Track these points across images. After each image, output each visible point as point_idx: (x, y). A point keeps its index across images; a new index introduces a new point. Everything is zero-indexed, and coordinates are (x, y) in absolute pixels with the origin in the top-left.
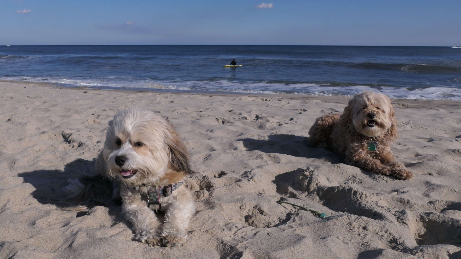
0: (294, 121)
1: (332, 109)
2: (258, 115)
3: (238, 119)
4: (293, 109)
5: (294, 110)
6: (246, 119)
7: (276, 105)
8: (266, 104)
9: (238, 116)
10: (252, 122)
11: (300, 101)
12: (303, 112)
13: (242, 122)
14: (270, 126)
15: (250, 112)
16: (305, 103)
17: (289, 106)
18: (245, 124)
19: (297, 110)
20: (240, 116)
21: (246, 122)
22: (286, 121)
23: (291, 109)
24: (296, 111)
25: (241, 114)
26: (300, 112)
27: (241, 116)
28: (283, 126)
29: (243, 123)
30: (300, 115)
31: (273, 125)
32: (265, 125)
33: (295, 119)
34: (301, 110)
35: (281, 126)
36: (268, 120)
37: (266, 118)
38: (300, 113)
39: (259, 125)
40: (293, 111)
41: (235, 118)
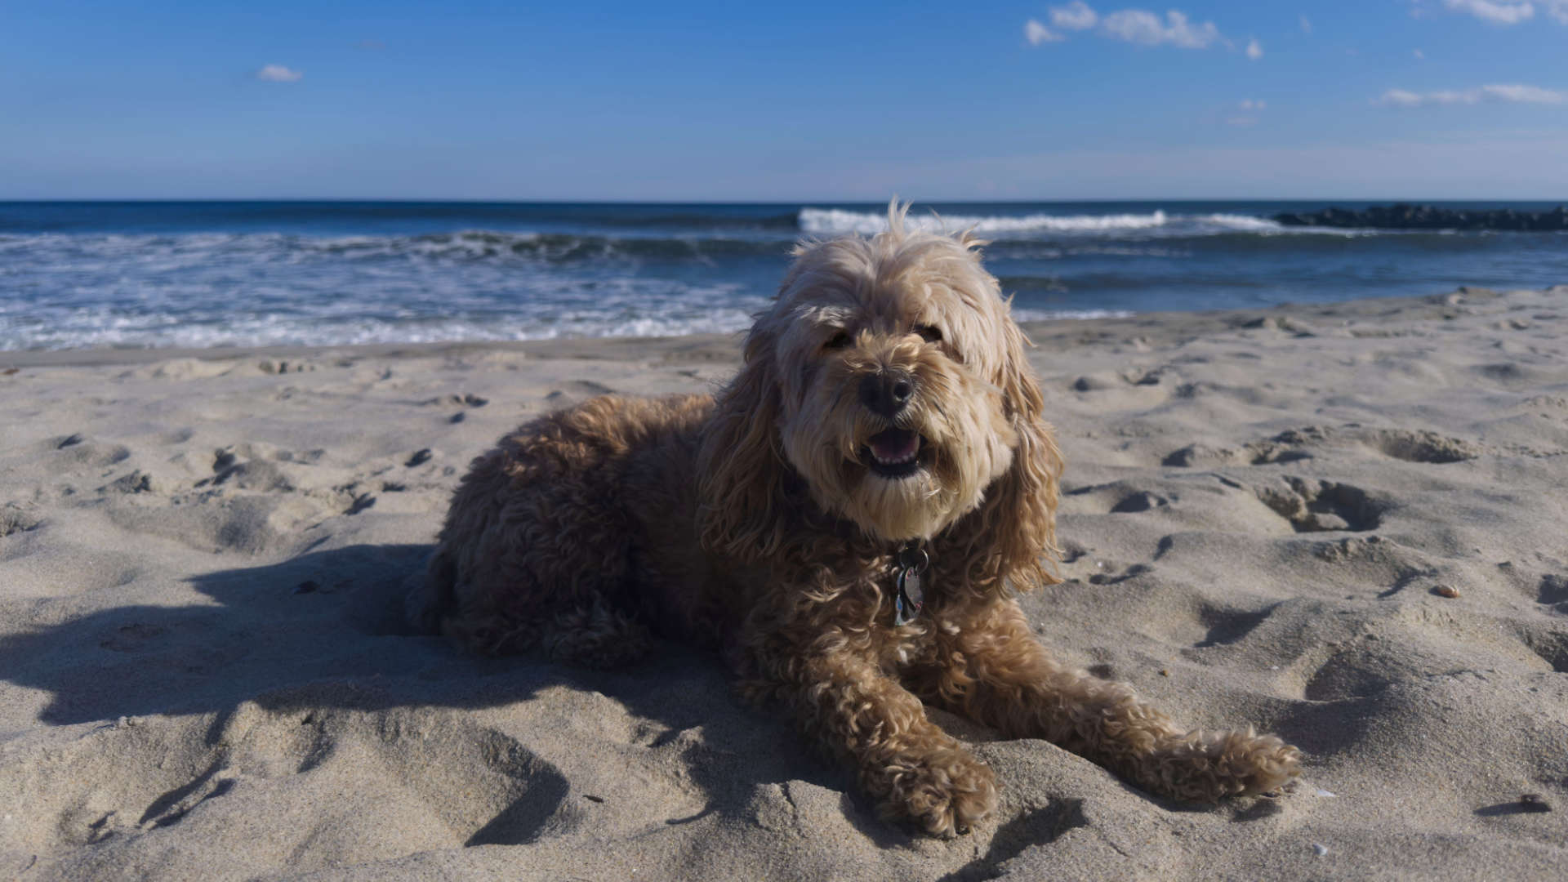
0: (434, 468)
1: (587, 384)
2: (229, 451)
3: (96, 496)
4: (414, 398)
5: (423, 404)
6: (144, 485)
7: (328, 387)
8: (281, 388)
9: (99, 471)
10: (183, 504)
11: (438, 361)
12: (472, 412)
13: (114, 516)
14: (296, 522)
15: (184, 436)
16: (464, 368)
17: (395, 386)
18: (130, 524)
19: (435, 401)
20: (111, 467)
21: (140, 509)
22: (389, 468)
23: (405, 402)
24: (433, 408)
25: (121, 456)
26: (454, 409)
27: (122, 470)
28: (376, 508)
29: (114, 521)
30: (459, 426)
31: (316, 513)
32: (265, 522)
33: (437, 453)
34: (457, 399)
35: (366, 511)
36: (282, 479)
37: (273, 470)
38: (457, 419)
39: (223, 520)
40: (417, 410)
41: (76, 485)
